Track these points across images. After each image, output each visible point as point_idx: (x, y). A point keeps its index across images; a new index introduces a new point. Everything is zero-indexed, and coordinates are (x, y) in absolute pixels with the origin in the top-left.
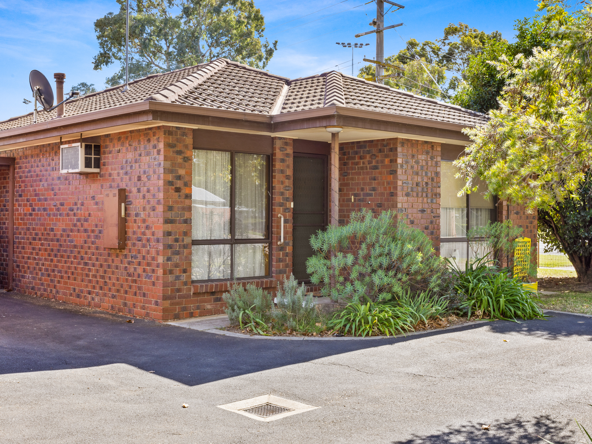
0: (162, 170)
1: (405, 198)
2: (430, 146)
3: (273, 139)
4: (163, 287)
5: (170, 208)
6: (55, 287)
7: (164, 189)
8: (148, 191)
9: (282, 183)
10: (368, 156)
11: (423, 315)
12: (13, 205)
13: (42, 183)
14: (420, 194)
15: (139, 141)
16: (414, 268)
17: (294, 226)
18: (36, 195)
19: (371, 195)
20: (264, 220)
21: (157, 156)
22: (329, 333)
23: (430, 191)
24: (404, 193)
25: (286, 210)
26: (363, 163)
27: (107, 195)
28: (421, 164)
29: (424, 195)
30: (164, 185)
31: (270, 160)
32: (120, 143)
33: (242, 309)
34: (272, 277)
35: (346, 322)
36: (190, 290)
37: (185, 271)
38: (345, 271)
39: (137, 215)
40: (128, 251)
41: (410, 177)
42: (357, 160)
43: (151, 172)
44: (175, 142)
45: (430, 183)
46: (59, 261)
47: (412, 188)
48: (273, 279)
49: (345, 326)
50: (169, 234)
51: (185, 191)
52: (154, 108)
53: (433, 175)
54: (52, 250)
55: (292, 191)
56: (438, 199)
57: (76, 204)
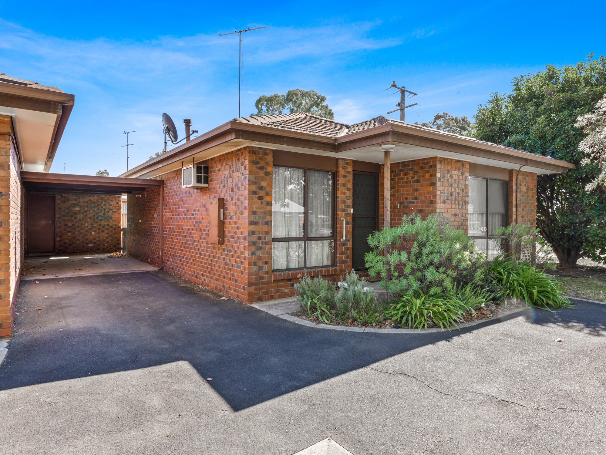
0: (247, 182)
1: (442, 205)
2: (461, 164)
3: (337, 160)
4: (249, 276)
5: (254, 213)
6: (184, 269)
7: (249, 197)
8: (238, 199)
9: (344, 194)
10: (411, 173)
11: (471, 307)
12: (163, 212)
13: (177, 196)
14: (453, 202)
15: (232, 160)
16: (463, 265)
17: (353, 227)
18: (174, 205)
19: (413, 203)
20: (330, 222)
21: (244, 171)
22: (387, 323)
23: (460, 199)
24: (442, 201)
25: (347, 214)
26: (407, 178)
27: (212, 203)
28: (454, 178)
29: (457, 202)
30: (249, 194)
31: (335, 176)
32: (220, 164)
33: (310, 298)
34: (336, 266)
35: (403, 314)
36: (271, 277)
37: (266, 263)
38: (400, 267)
39: (231, 218)
40: (225, 246)
41: (446, 188)
42: (402, 176)
43: (240, 185)
44: (258, 160)
45: (461, 193)
46: (186, 251)
47: (447, 197)
48: (338, 268)
49: (402, 317)
50: (253, 233)
51: (267, 199)
52: (235, 127)
53: (463, 187)
54: (182, 243)
55: (352, 200)
56: (466, 206)
57: (195, 211)
